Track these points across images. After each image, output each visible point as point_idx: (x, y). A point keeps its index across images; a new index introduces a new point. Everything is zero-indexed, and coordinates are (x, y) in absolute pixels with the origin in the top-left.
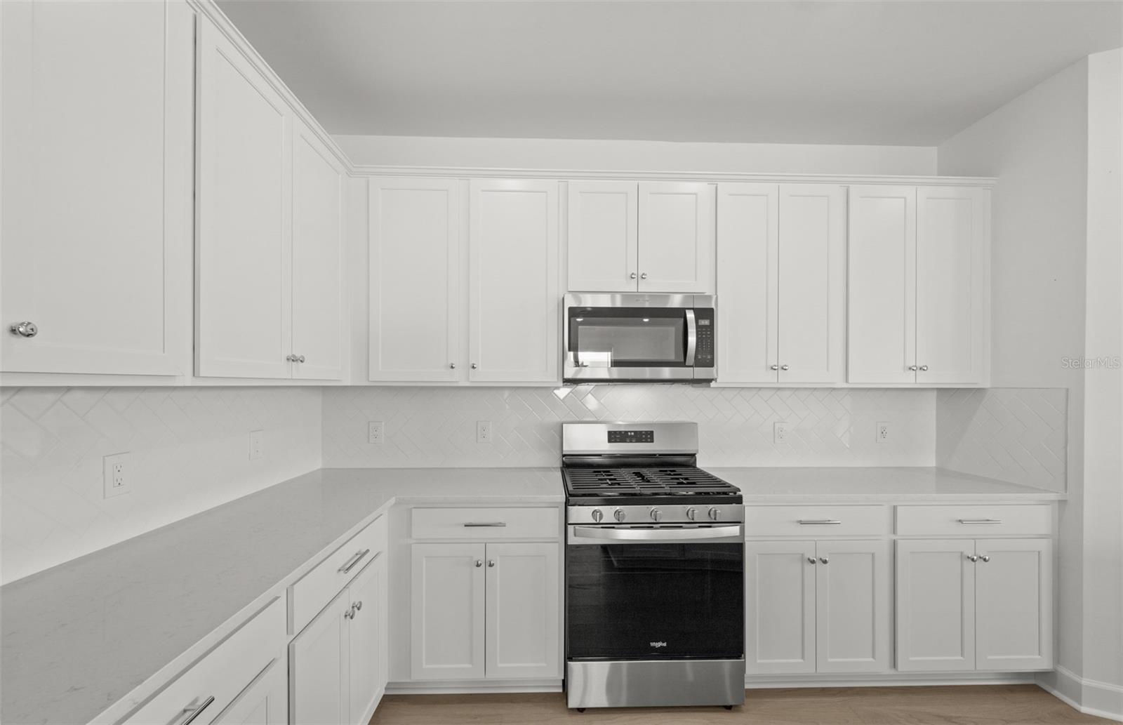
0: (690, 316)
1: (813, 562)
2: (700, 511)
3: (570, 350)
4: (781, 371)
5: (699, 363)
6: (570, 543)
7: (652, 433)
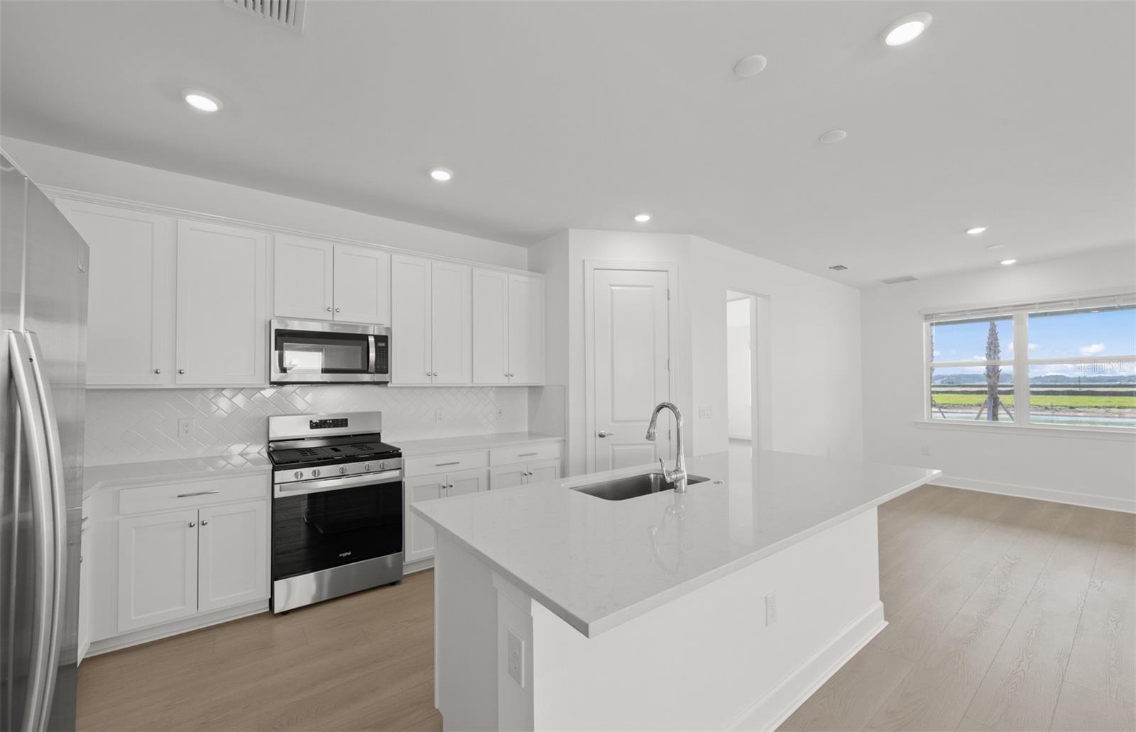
0: (371, 340)
1: (444, 487)
2: (374, 464)
3: (276, 350)
4: (434, 377)
5: (378, 371)
6: (276, 496)
7: (346, 420)
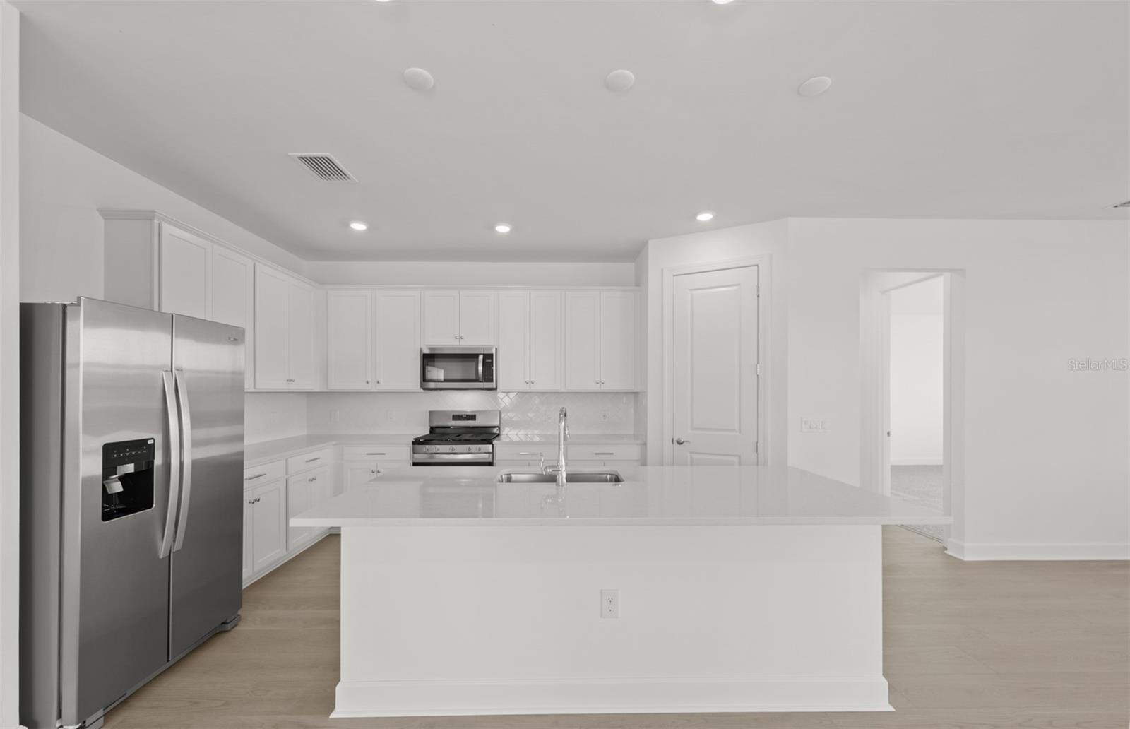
0: (481, 357)
2: (473, 447)
4: (532, 384)
5: (485, 380)
7: (475, 416)
